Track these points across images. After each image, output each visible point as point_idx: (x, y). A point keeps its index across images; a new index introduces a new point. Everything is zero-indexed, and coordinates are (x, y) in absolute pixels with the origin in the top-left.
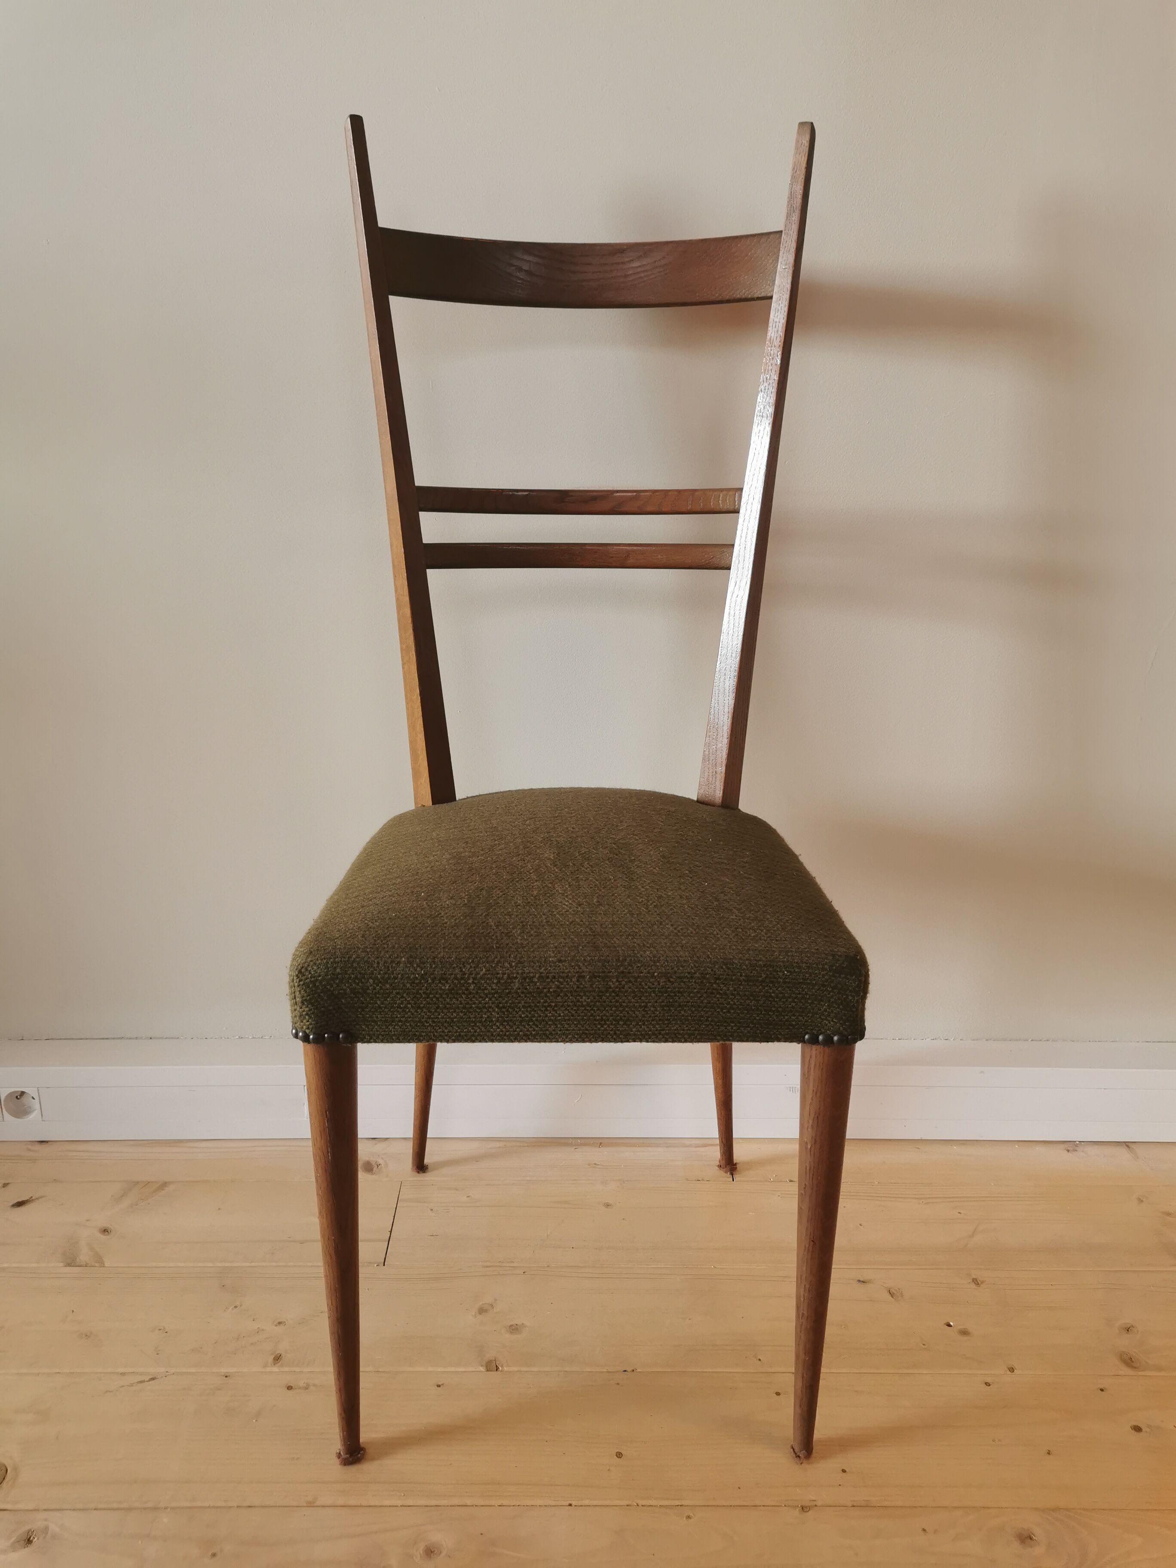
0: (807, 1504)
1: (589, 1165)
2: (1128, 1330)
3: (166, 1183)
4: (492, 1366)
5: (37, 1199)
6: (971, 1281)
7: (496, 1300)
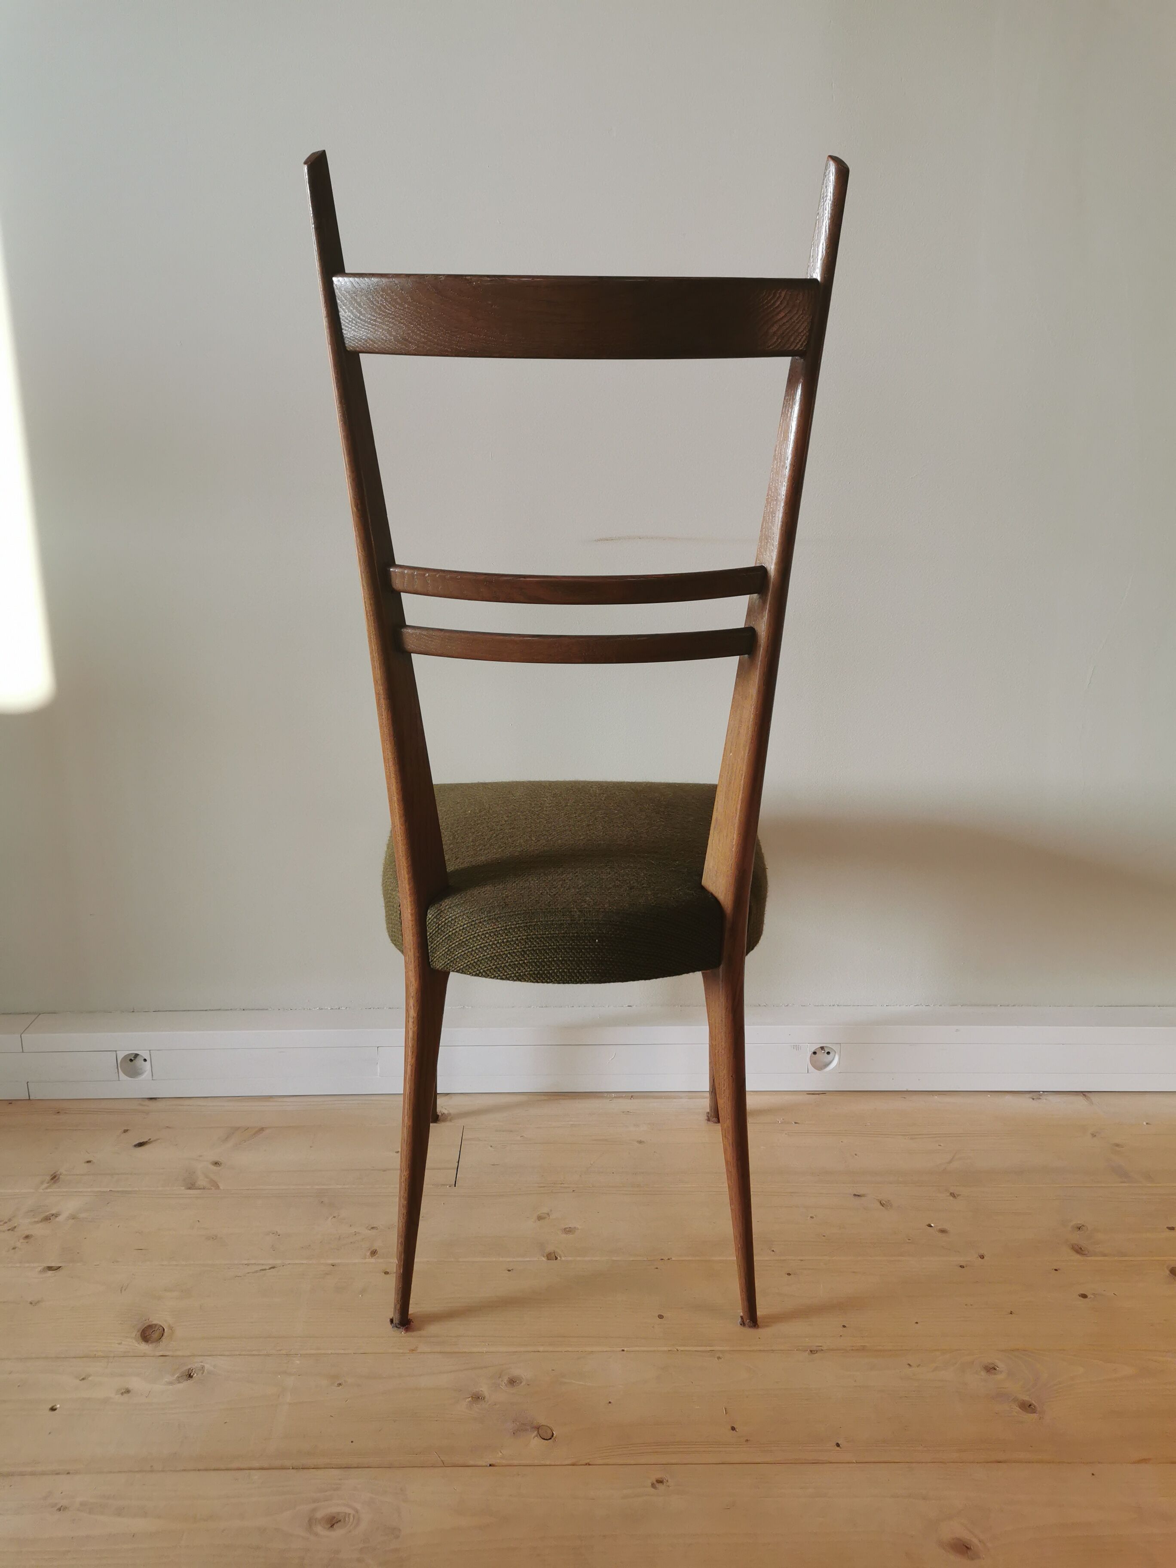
0: (815, 1348)
1: (623, 1112)
2: (1079, 1229)
3: (263, 1128)
4: (552, 1257)
5: (155, 1141)
6: (949, 1194)
7: (551, 1211)
